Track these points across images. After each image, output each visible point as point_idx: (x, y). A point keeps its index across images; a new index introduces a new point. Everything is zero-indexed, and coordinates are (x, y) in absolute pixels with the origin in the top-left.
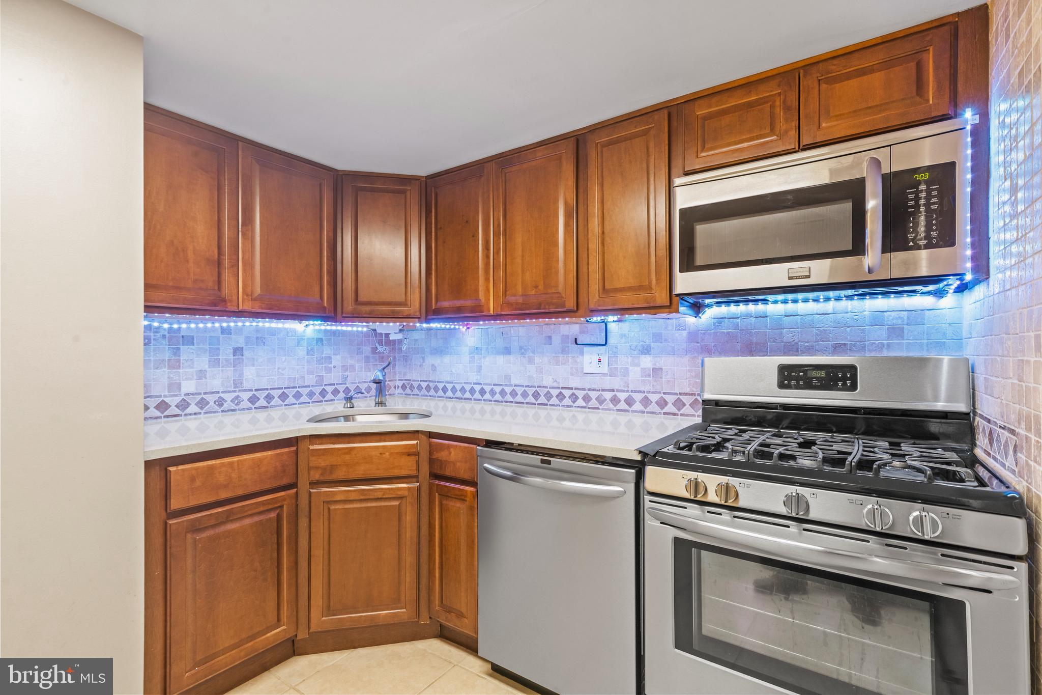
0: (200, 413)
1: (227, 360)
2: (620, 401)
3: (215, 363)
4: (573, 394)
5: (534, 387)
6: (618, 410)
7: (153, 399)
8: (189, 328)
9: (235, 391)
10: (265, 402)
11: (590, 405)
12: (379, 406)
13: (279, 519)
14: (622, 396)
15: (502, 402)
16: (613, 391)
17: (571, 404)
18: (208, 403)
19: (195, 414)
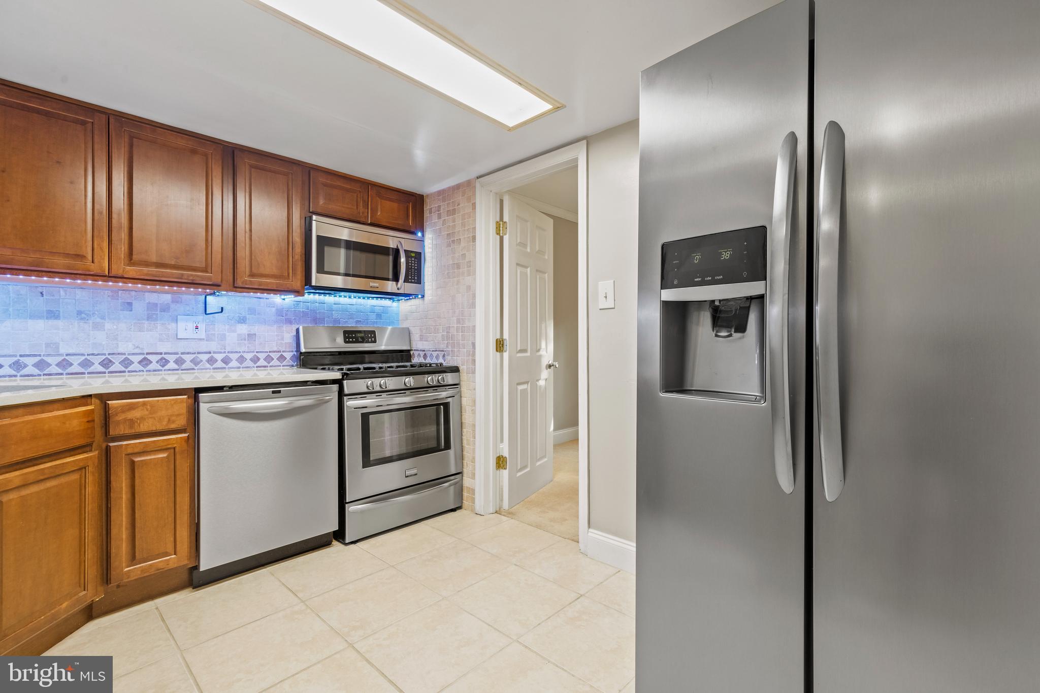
2: (217, 361)
4: (162, 359)
5: (103, 354)
6: (214, 369)
11: (184, 367)
14: (219, 357)
16: (210, 353)
17: (159, 368)
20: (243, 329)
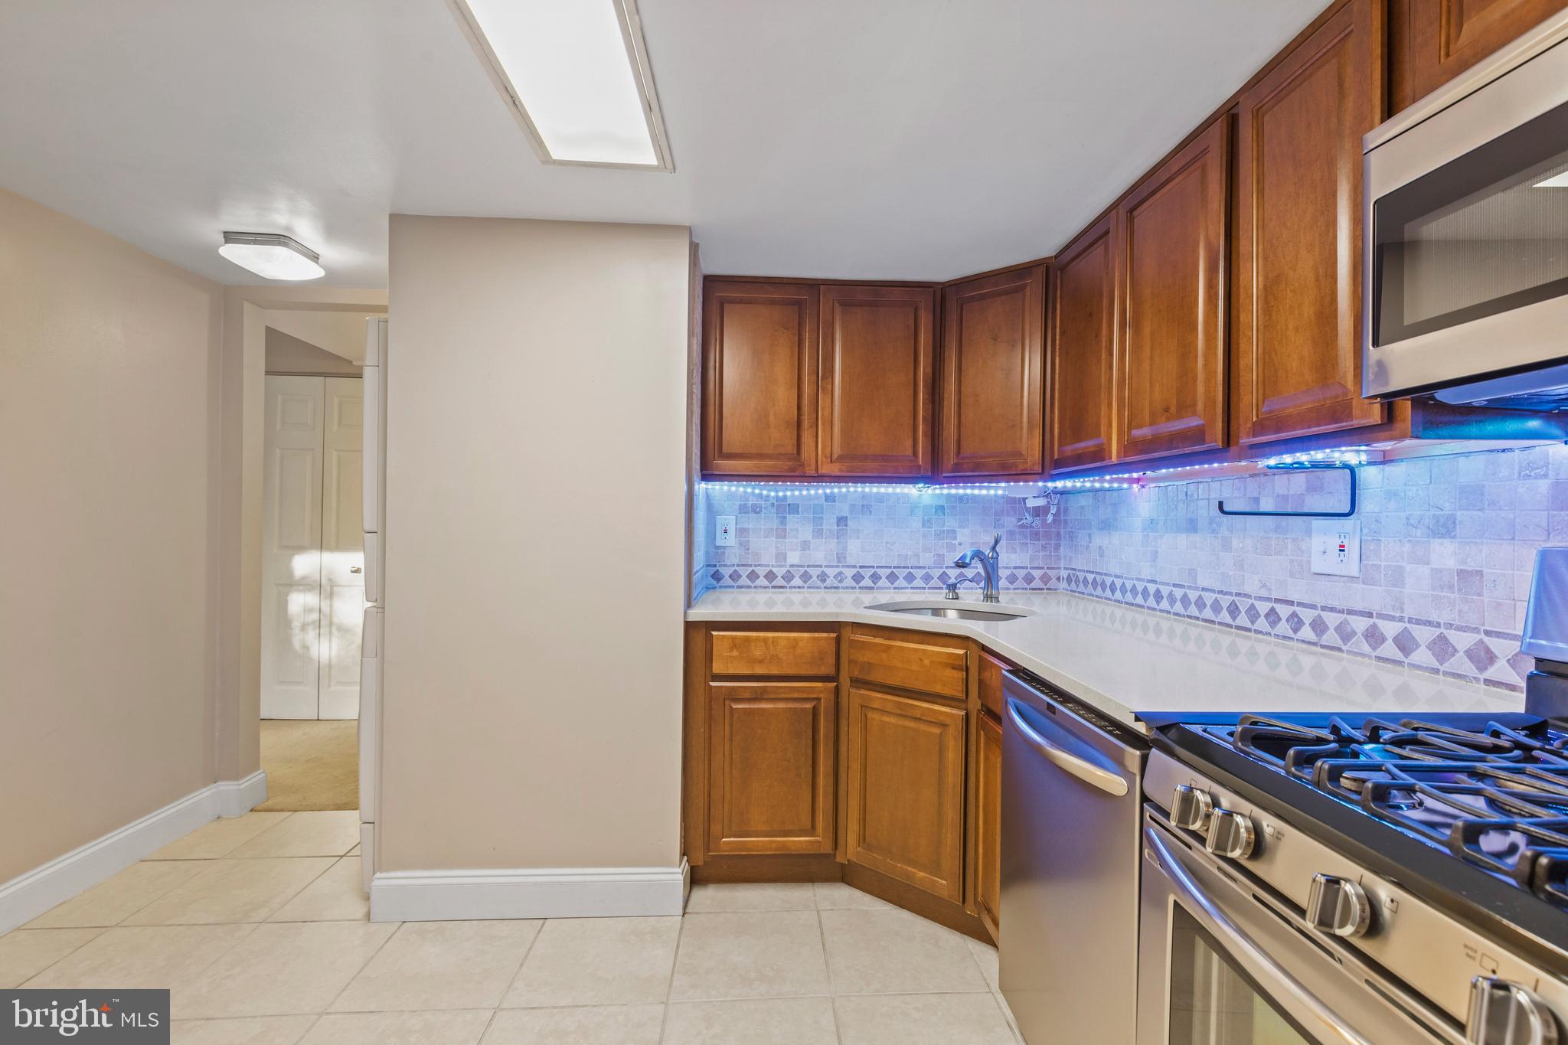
0: (803, 587)
1: (830, 531)
2: (1384, 639)
3: (818, 533)
4: (1294, 615)
5: (1231, 594)
6: (1379, 659)
7: (763, 568)
8: (793, 495)
9: (838, 567)
10: (870, 582)
11: (1325, 640)
12: (987, 601)
13: (815, 711)
14: (1390, 629)
15: (1184, 616)
16: (1370, 615)
17: (1290, 633)
18: (811, 577)
19: (799, 587)
20: (1446, 554)
